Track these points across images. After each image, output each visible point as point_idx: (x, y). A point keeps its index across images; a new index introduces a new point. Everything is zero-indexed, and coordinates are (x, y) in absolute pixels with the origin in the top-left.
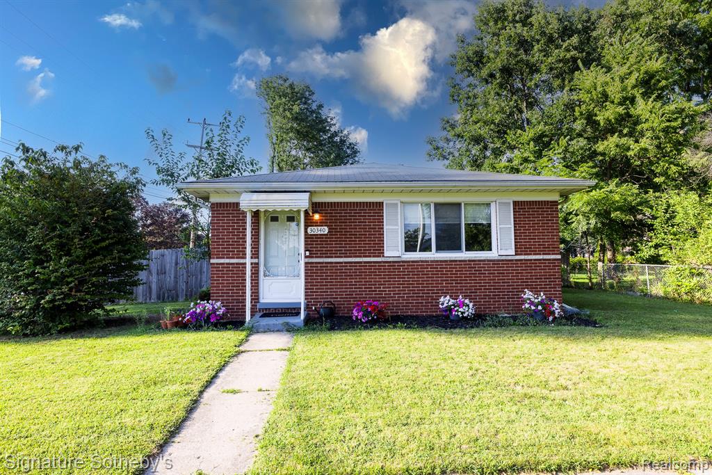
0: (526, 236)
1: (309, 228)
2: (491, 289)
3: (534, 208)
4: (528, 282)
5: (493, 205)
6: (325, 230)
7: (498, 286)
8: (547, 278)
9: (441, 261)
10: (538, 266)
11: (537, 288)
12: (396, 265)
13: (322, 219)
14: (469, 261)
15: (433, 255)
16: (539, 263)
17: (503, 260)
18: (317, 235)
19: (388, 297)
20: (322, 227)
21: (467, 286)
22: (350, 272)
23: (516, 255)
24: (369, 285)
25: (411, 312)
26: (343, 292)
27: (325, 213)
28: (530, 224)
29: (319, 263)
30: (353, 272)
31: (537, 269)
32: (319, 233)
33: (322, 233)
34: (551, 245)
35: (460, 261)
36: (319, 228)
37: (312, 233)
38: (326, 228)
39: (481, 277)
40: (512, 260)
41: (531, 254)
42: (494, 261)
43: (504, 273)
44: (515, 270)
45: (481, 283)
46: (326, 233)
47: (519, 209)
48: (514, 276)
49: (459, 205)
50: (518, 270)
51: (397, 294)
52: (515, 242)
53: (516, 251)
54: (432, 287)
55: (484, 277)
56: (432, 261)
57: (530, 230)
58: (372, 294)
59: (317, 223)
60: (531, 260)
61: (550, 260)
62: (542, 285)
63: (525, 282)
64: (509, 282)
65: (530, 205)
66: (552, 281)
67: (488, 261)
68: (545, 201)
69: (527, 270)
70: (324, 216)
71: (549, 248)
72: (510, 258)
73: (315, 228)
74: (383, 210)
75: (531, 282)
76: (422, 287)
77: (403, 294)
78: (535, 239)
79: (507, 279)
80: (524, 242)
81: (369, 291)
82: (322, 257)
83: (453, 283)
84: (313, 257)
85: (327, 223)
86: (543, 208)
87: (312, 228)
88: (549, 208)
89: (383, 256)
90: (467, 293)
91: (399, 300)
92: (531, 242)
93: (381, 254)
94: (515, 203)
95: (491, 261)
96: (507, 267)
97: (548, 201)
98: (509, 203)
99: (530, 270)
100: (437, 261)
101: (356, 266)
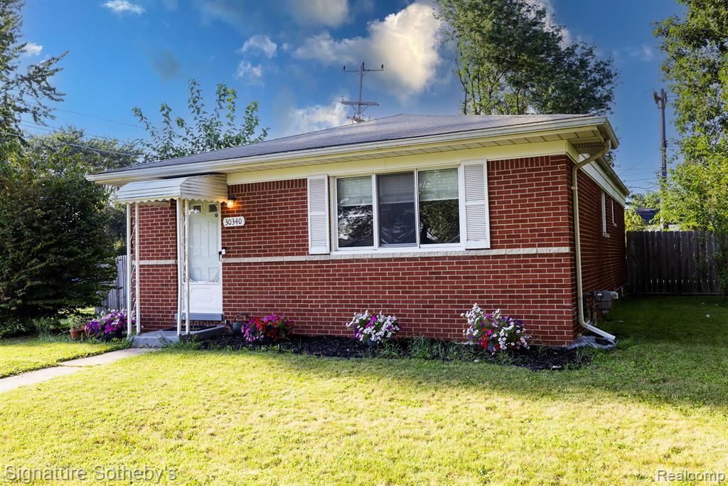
0: (510, 217)
1: (225, 219)
2: (454, 302)
3: (524, 171)
4: (513, 292)
5: (461, 171)
6: (241, 221)
7: (465, 297)
8: (547, 286)
9: (383, 260)
10: (531, 266)
11: (529, 302)
12: (325, 266)
13: (239, 207)
14: (423, 259)
15: (375, 251)
16: (533, 261)
17: (472, 257)
18: (234, 227)
19: (315, 310)
20: (238, 218)
21: (418, 297)
22: (270, 276)
23: (492, 248)
24: (292, 293)
25: (344, 332)
26: (263, 301)
27: (243, 199)
28: (517, 196)
29: (237, 264)
30: (274, 276)
31: (528, 271)
32: (235, 225)
33: (239, 225)
34: (553, 230)
35: (409, 259)
36: (235, 218)
37: (228, 226)
38: (242, 218)
39: (439, 283)
40: (488, 257)
41: (518, 247)
42: (459, 258)
43: (474, 277)
44: (491, 272)
45: (439, 292)
46: (242, 224)
47: (498, 173)
48: (491, 282)
49: (410, 174)
50: (497, 272)
51: (326, 306)
52: (491, 228)
53: (491, 242)
54: (370, 297)
55: (443, 283)
56: (370, 260)
57: (517, 206)
58: (296, 306)
59: (233, 212)
60: (519, 256)
61: (550, 255)
62: (537, 296)
63: (509, 292)
64: (483, 292)
65: (517, 166)
66: (556, 291)
67: (451, 258)
68: (542, 158)
69: (512, 272)
70: (240, 203)
71: (550, 235)
72: (482, 253)
73: (231, 218)
74: (306, 190)
75: (518, 292)
76: (357, 297)
77: (334, 306)
78: (526, 221)
79: (480, 287)
80: (507, 227)
81: (293, 301)
82: (240, 256)
83: (398, 292)
84: (230, 257)
85: (244, 211)
86: (540, 169)
87: (228, 219)
88: (549, 169)
89: (308, 254)
90: (419, 306)
91: (329, 315)
92: (518, 226)
93: (304, 251)
94: (491, 165)
95: (454, 258)
96: (479, 268)
97: (547, 157)
98: (482, 166)
99: (517, 271)
100: (377, 260)
101: (277, 268)
